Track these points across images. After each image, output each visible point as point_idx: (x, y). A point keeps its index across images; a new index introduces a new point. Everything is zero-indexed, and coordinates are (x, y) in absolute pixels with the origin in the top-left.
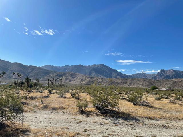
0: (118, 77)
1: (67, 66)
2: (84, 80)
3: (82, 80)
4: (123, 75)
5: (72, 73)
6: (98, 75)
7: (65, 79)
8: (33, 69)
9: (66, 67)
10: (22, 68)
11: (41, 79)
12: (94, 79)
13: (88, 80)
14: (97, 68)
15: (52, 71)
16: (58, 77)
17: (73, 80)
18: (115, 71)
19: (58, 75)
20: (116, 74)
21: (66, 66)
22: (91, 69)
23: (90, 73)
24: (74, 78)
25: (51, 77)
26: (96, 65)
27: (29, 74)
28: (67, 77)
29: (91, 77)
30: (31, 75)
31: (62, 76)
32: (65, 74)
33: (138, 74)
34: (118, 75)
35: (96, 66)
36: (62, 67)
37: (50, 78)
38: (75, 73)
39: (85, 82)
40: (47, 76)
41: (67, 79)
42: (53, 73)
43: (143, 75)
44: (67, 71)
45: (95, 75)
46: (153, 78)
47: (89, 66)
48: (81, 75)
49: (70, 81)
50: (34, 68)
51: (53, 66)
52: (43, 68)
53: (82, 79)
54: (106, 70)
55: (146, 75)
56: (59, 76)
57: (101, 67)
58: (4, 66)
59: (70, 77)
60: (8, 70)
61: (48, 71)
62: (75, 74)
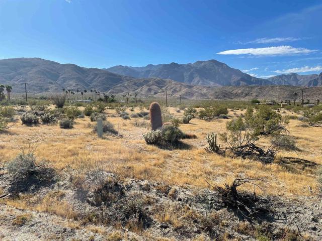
0: (242, 83)
1: (150, 66)
2: (178, 92)
3: (175, 91)
4: (252, 80)
5: (158, 79)
6: (205, 80)
7: (146, 89)
8: (96, 75)
9: (149, 69)
10: (79, 73)
11: (110, 91)
12: (194, 89)
13: (184, 90)
14: (204, 67)
15: (125, 77)
16: (136, 87)
17: (159, 91)
18: (238, 72)
19: (135, 84)
20: (239, 78)
21: (148, 65)
22: (192, 70)
23: (191, 78)
24: (162, 87)
25: (125, 87)
26: (201, 62)
27: (90, 83)
28: (151, 87)
29: (190, 86)
30: (94, 84)
31: (141, 85)
32: (146, 82)
33: (281, 76)
34: (243, 79)
35: (202, 64)
36: (143, 68)
38: (164, 79)
39: (177, 95)
41: (150, 90)
42: (128, 80)
43: (292, 77)
44: (150, 77)
45: (199, 82)
46: (310, 83)
47: (189, 65)
48: (173, 82)
49: (155, 93)
50: (96, 72)
51: (126, 67)
52: (110, 71)
53: (174, 90)
54: (220, 70)
55: (298, 77)
56: (137, 85)
57: (211, 65)
58: (52, 70)
59: (154, 87)
60: (59, 76)
61: (120, 76)
62: (162, 80)
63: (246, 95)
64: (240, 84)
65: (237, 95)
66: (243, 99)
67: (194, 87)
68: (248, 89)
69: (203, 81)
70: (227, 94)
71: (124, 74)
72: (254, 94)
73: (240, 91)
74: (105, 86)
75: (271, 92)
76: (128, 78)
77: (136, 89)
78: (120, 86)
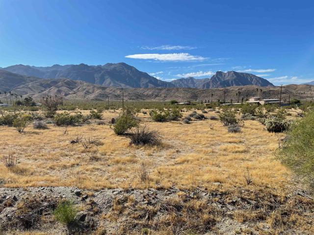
0: (150, 85)
1: (57, 66)
2: (91, 93)
3: (88, 93)
4: (159, 82)
5: (68, 80)
6: (116, 82)
7: (56, 91)
9: (54, 69)
12: (108, 91)
13: (98, 92)
14: (114, 69)
15: (29, 77)
16: (43, 89)
17: (71, 93)
18: (146, 76)
19: (41, 85)
20: (147, 81)
21: (54, 65)
22: (103, 72)
23: (102, 80)
24: (73, 88)
25: (30, 88)
26: (111, 64)
28: (60, 89)
29: (103, 88)
31: (49, 86)
32: (55, 83)
33: (181, 80)
34: (150, 82)
35: (112, 67)
36: (48, 68)
37: (28, 89)
38: (74, 81)
39: (91, 96)
40: (21, 86)
41: (59, 91)
42: (31, 81)
43: (190, 80)
44: (57, 77)
45: (110, 83)
46: (204, 86)
47: (99, 67)
48: (85, 84)
49: (66, 95)
51: (28, 67)
52: (8, 71)
53: (87, 91)
54: (129, 73)
55: (195, 81)
56: (43, 87)
57: (121, 67)
59: (64, 88)
61: (22, 76)
62: (73, 81)
63: (156, 96)
64: (148, 86)
65: (148, 96)
66: (153, 100)
67: (107, 89)
68: (157, 91)
69: (115, 83)
70: (139, 95)
71: (25, 74)
72: (163, 96)
73: (150, 93)
74: (4, 87)
75: (176, 94)
76: (32, 79)
77: (43, 91)
78: (23, 87)
